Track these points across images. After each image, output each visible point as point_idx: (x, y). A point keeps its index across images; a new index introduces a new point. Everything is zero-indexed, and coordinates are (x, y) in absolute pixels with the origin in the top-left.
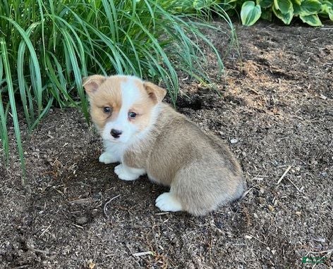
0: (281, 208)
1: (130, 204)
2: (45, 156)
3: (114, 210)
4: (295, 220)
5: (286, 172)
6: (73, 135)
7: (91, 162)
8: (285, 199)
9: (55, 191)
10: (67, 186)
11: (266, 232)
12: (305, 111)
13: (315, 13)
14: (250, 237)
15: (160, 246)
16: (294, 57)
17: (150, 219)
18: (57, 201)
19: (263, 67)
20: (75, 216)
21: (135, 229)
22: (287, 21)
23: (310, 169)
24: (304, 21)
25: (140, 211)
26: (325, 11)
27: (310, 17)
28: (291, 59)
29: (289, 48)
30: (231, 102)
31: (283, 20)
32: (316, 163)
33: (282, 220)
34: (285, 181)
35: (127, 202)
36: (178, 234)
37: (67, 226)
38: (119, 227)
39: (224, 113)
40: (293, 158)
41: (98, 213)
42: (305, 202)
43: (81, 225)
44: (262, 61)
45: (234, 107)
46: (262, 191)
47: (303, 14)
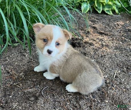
0: (117, 88)
1: (54, 90)
2: (7, 69)
3: (46, 93)
4: (123, 93)
5: (116, 73)
6: (19, 59)
7: (30, 71)
8: (118, 84)
9: (15, 86)
10: (21, 83)
11: (113, 99)
12: (116, 48)
13: (110, 9)
14: (107, 101)
15: (71, 108)
16: (106, 26)
17: (64, 96)
18: (18, 91)
19: (95, 30)
20: (28, 97)
21: (58, 101)
22: (100, 12)
23: (124, 72)
24: (106, 12)
25: (59, 93)
26: (114, 9)
27: (108, 11)
28: (105, 27)
29: (104, 23)
30: (88, 44)
31: (98, 11)
32: (126, 69)
33: (119, 93)
34: (116, 77)
35: (52, 89)
36: (77, 102)
37: (26, 102)
38: (50, 101)
39: (86, 49)
40: (117, 67)
41: (39, 95)
42: (125, 86)
43: (32, 101)
44: (94, 28)
45: (89, 46)
46: (108, 81)
47: (106, 9)
